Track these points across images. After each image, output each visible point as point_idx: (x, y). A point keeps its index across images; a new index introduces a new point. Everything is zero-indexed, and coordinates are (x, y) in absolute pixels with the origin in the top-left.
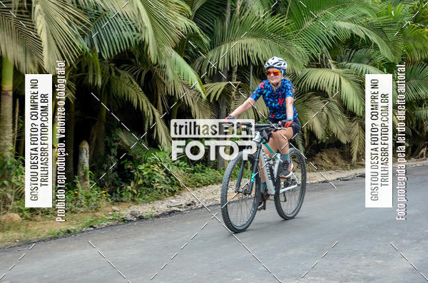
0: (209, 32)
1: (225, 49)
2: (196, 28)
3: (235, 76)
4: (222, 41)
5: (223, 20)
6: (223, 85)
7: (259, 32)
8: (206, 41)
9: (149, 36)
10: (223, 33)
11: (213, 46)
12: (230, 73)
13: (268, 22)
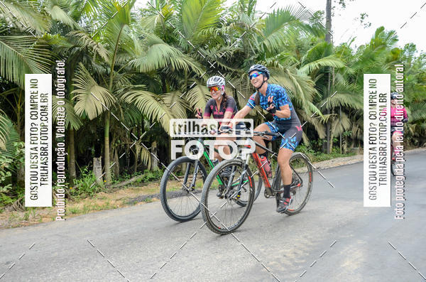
0: (321, 92)
1: (328, 99)
2: (316, 91)
3: (333, 111)
4: (327, 96)
5: (327, 87)
6: (329, 115)
7: (343, 91)
8: (320, 96)
9: (302, 96)
10: (327, 92)
11: (323, 98)
12: (331, 110)
13: (348, 87)
